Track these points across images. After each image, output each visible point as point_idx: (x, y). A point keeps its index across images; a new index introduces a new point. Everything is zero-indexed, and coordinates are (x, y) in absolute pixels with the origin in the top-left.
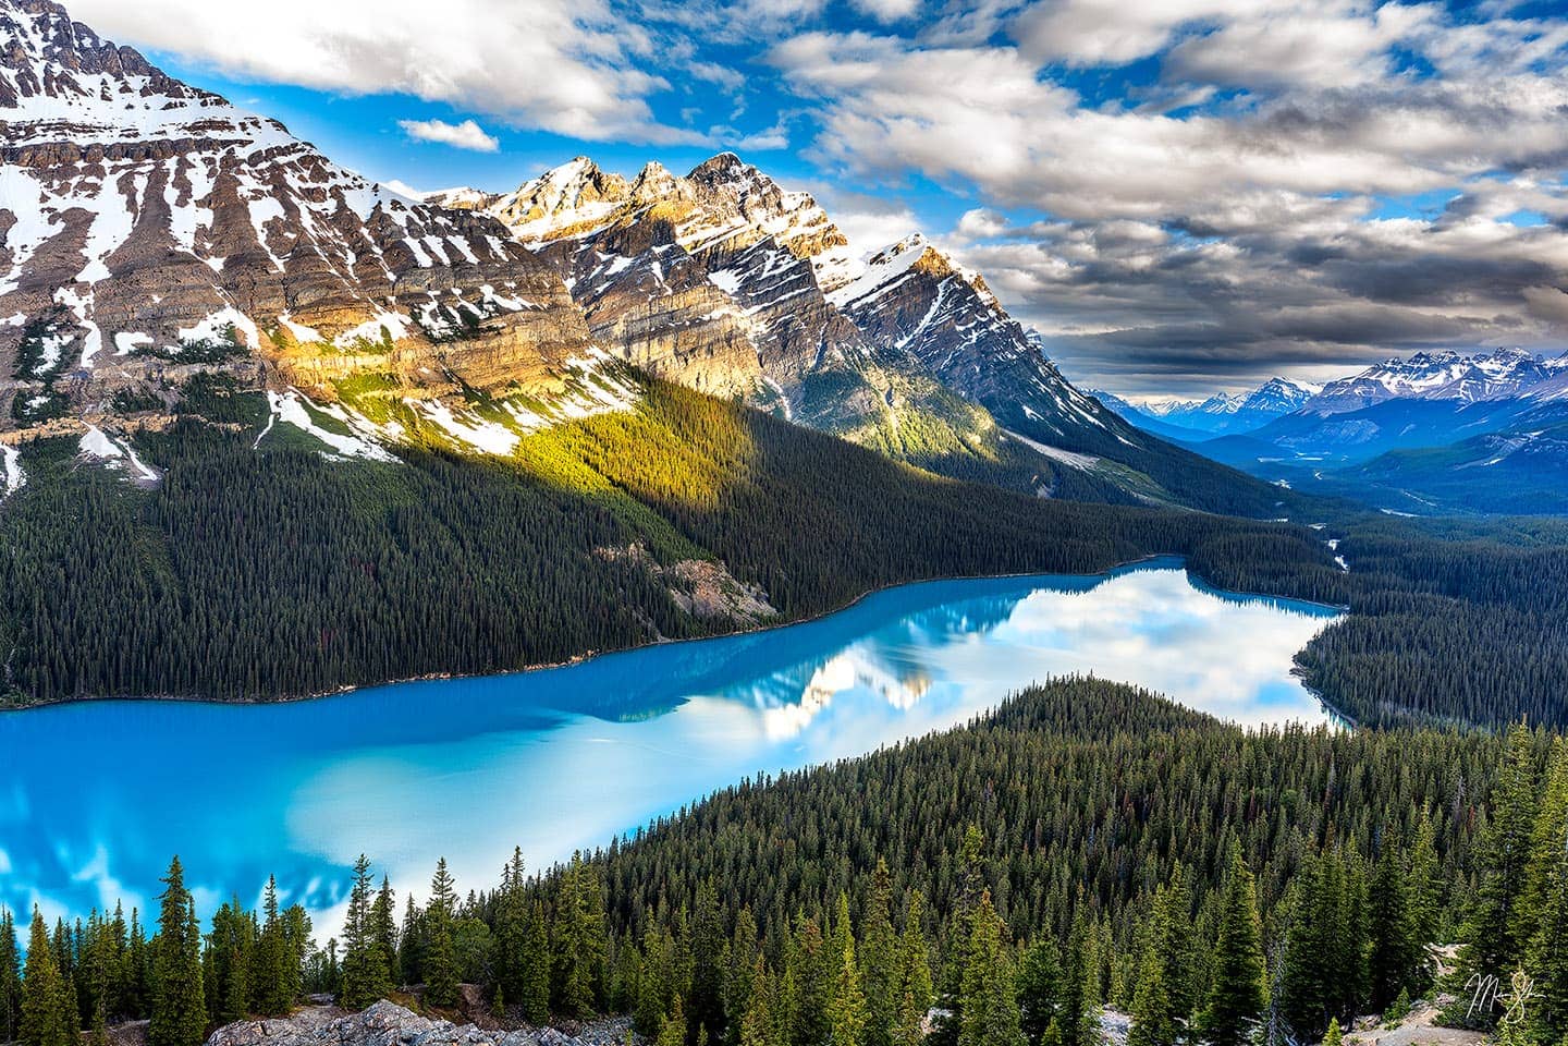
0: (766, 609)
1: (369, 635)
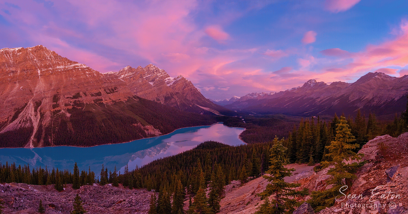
0: (160, 133)
1: (99, 138)
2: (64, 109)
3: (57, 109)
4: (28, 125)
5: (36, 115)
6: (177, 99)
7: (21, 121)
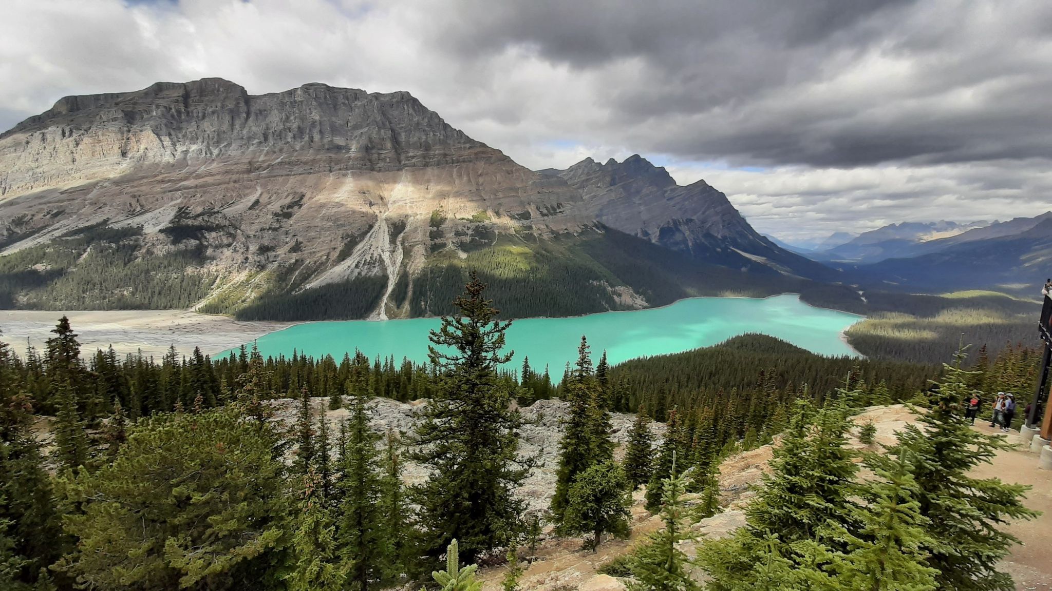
0: (645, 303)
2: (453, 243)
3: (438, 241)
4: (376, 271)
5: (394, 252)
6: (687, 233)
7: (358, 262)
